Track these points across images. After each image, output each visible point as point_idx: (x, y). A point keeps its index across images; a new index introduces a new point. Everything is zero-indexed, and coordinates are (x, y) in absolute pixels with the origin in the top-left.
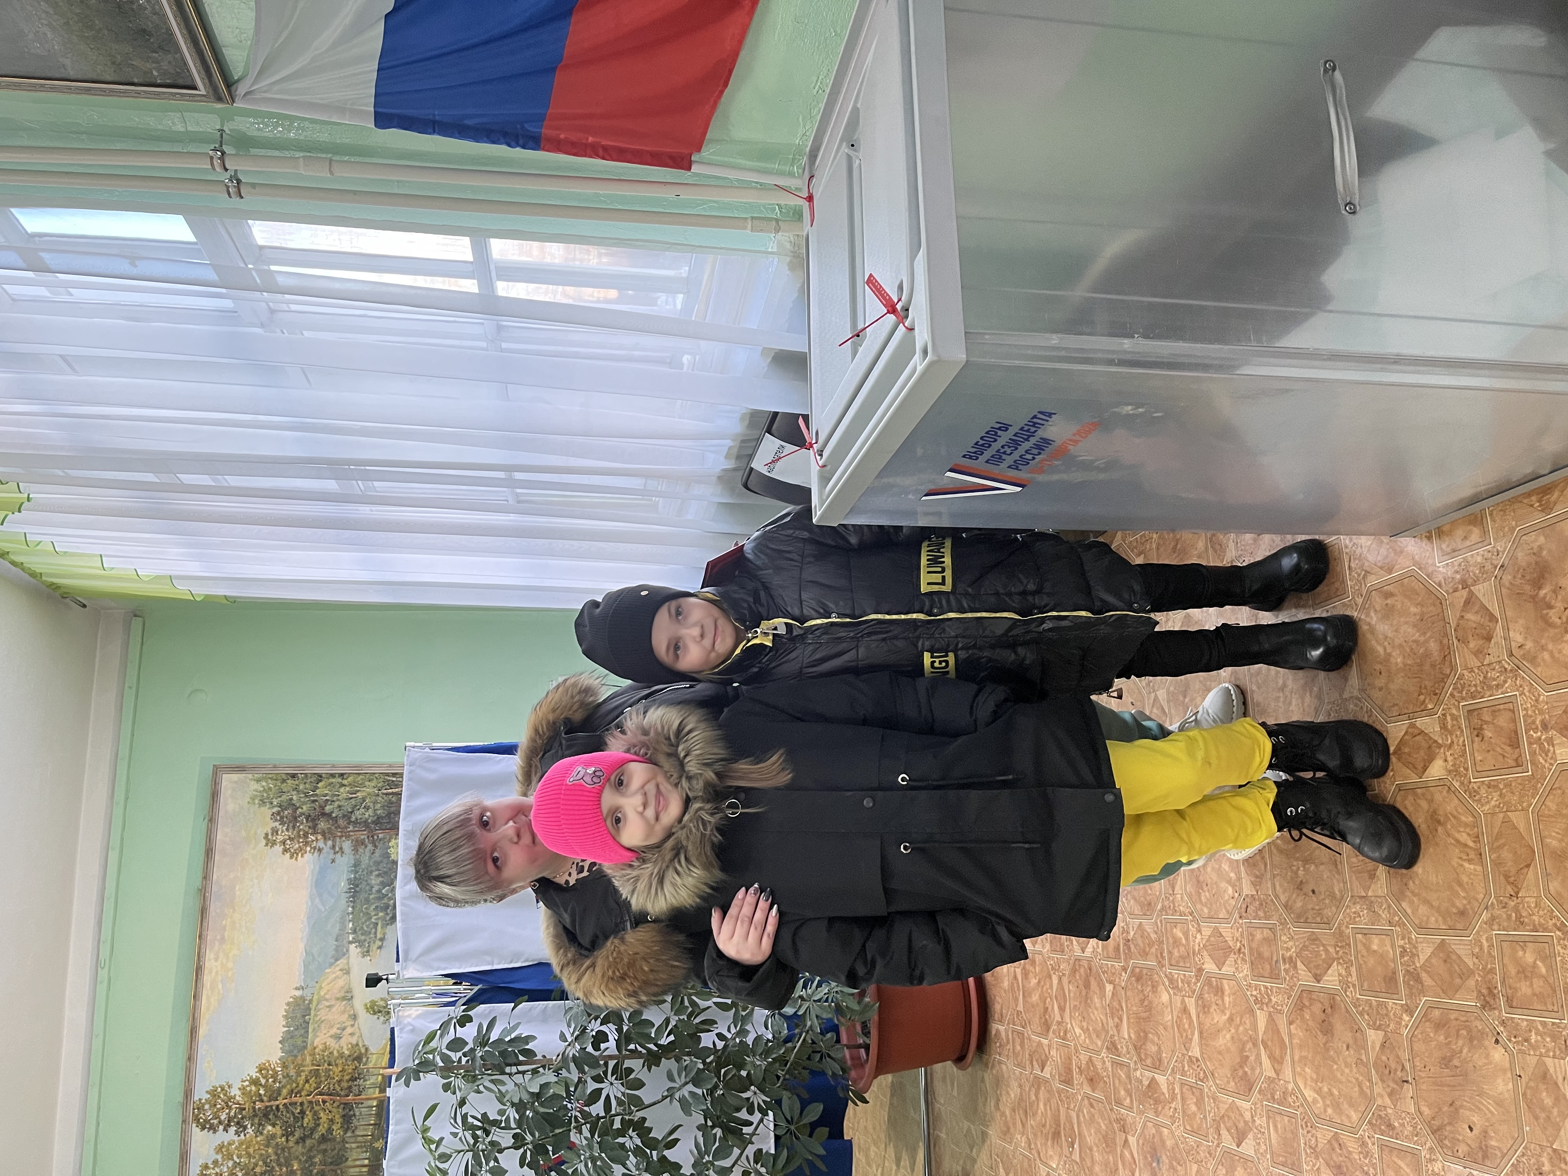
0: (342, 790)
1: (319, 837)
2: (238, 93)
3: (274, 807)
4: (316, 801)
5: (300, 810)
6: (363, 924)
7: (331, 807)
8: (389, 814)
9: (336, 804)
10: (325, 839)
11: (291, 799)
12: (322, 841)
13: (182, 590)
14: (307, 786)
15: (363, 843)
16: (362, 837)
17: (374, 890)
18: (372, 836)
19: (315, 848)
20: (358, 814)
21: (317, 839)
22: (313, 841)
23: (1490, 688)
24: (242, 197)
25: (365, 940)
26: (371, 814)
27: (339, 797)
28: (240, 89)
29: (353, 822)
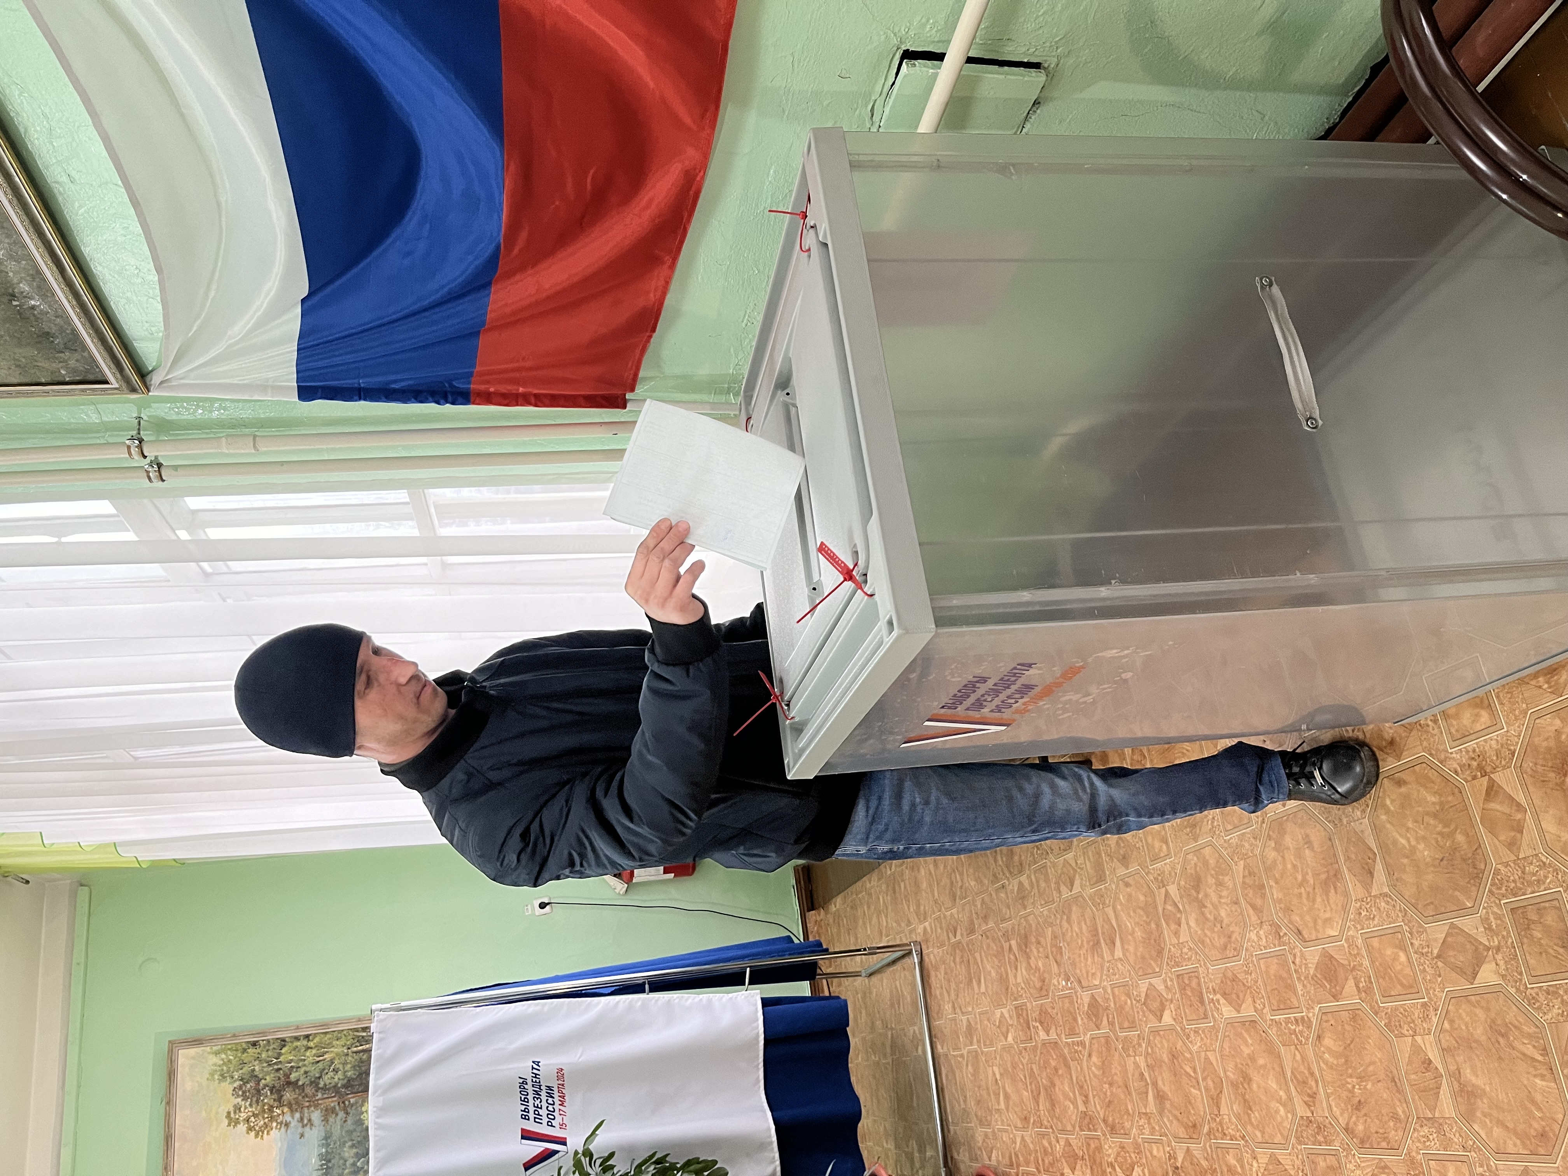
0: (308, 1054)
1: (286, 1109)
2: (153, 382)
3: (235, 1081)
4: (280, 1069)
5: (263, 1081)
7: (297, 1074)
8: (361, 1074)
9: (302, 1070)
10: (292, 1111)
11: (254, 1070)
12: (289, 1114)
13: (128, 858)
14: (270, 1053)
15: (333, 1110)
16: (333, 1104)
17: (348, 1164)
18: (343, 1102)
19: (281, 1123)
20: (326, 1079)
21: (283, 1112)
22: (279, 1115)
23: (1530, 884)
24: (163, 481)
26: (341, 1077)
27: (306, 1062)
28: (155, 379)
29: (322, 1088)
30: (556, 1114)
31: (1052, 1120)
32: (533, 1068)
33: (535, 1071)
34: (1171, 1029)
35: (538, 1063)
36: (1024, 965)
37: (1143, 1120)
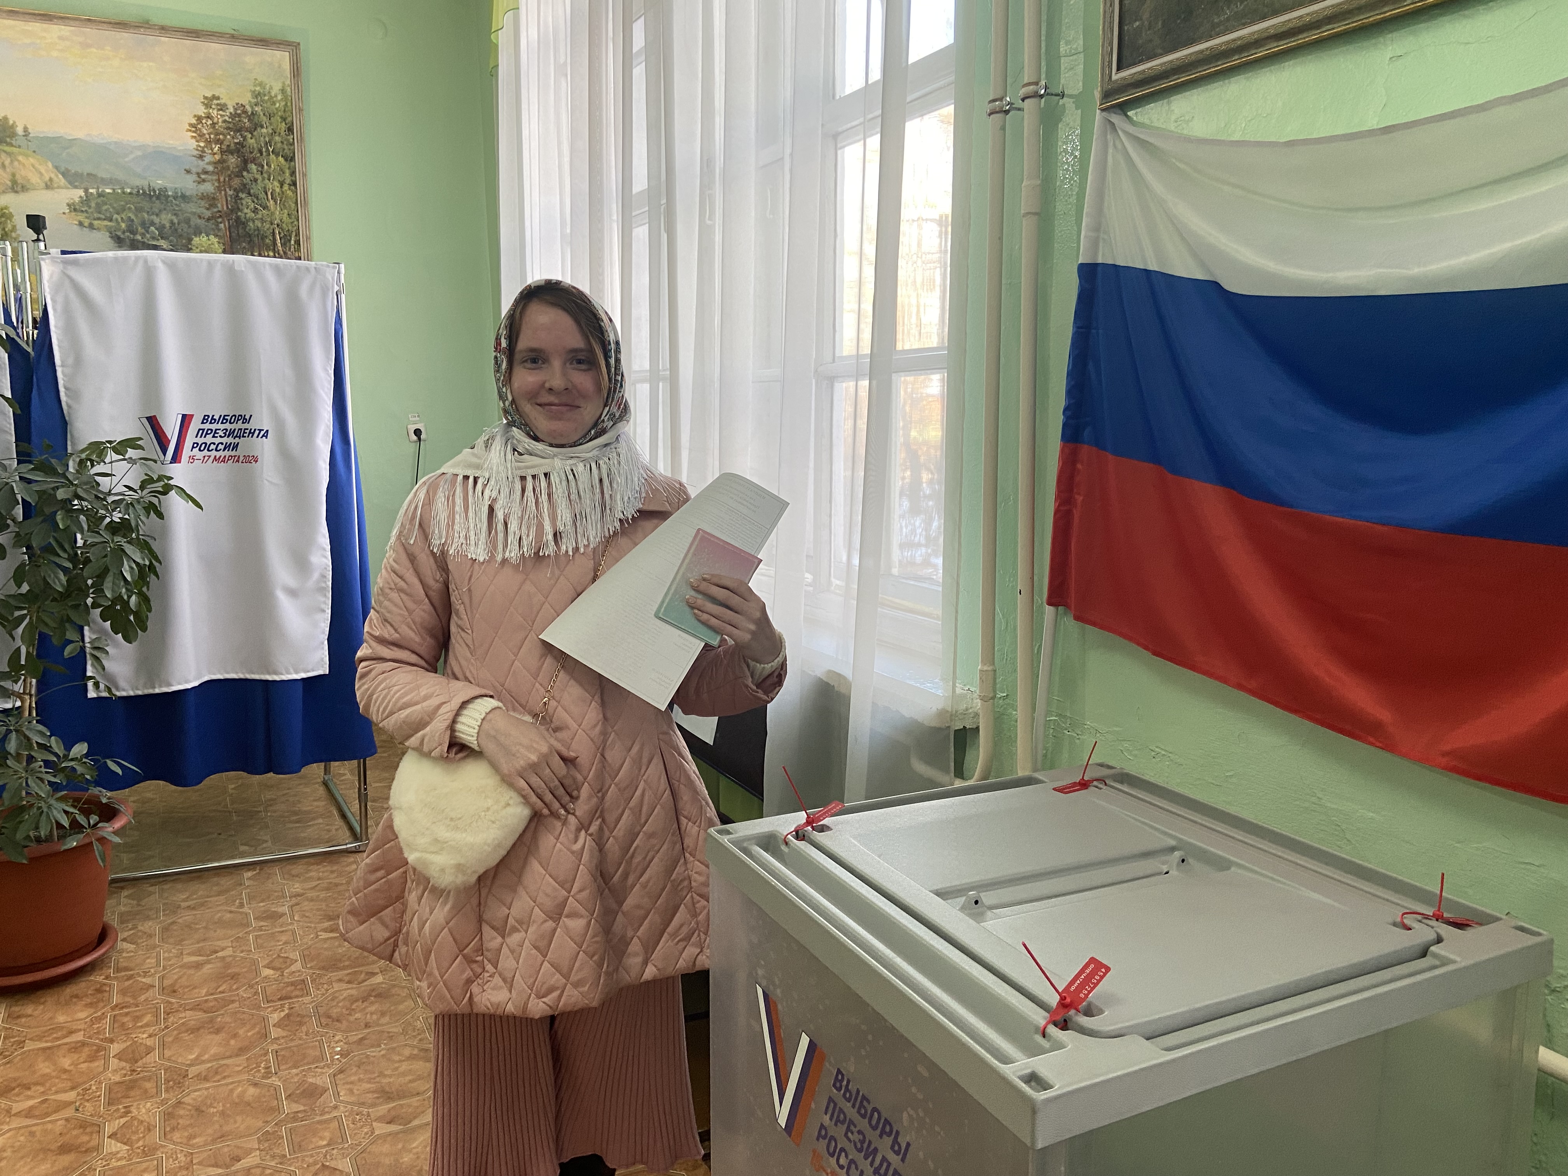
0: (276, 184)
1: (217, 157)
2: (1113, 115)
3: (252, 107)
4: (261, 154)
5: (250, 136)
6: (110, 205)
7: (255, 171)
8: (250, 236)
9: (259, 176)
10: (215, 163)
11: (262, 127)
12: (212, 160)
13: (502, 20)
14: (279, 145)
15: (212, 205)
17: (154, 217)
18: (221, 216)
19: (203, 152)
20: (247, 200)
21: (215, 154)
22: (212, 149)
24: (988, 114)
25: (89, 207)
26: (248, 216)
27: (267, 180)
28: (1116, 119)
29: (237, 196)
30: (206, 452)
32: (260, 430)
33: (257, 432)
35: (266, 435)
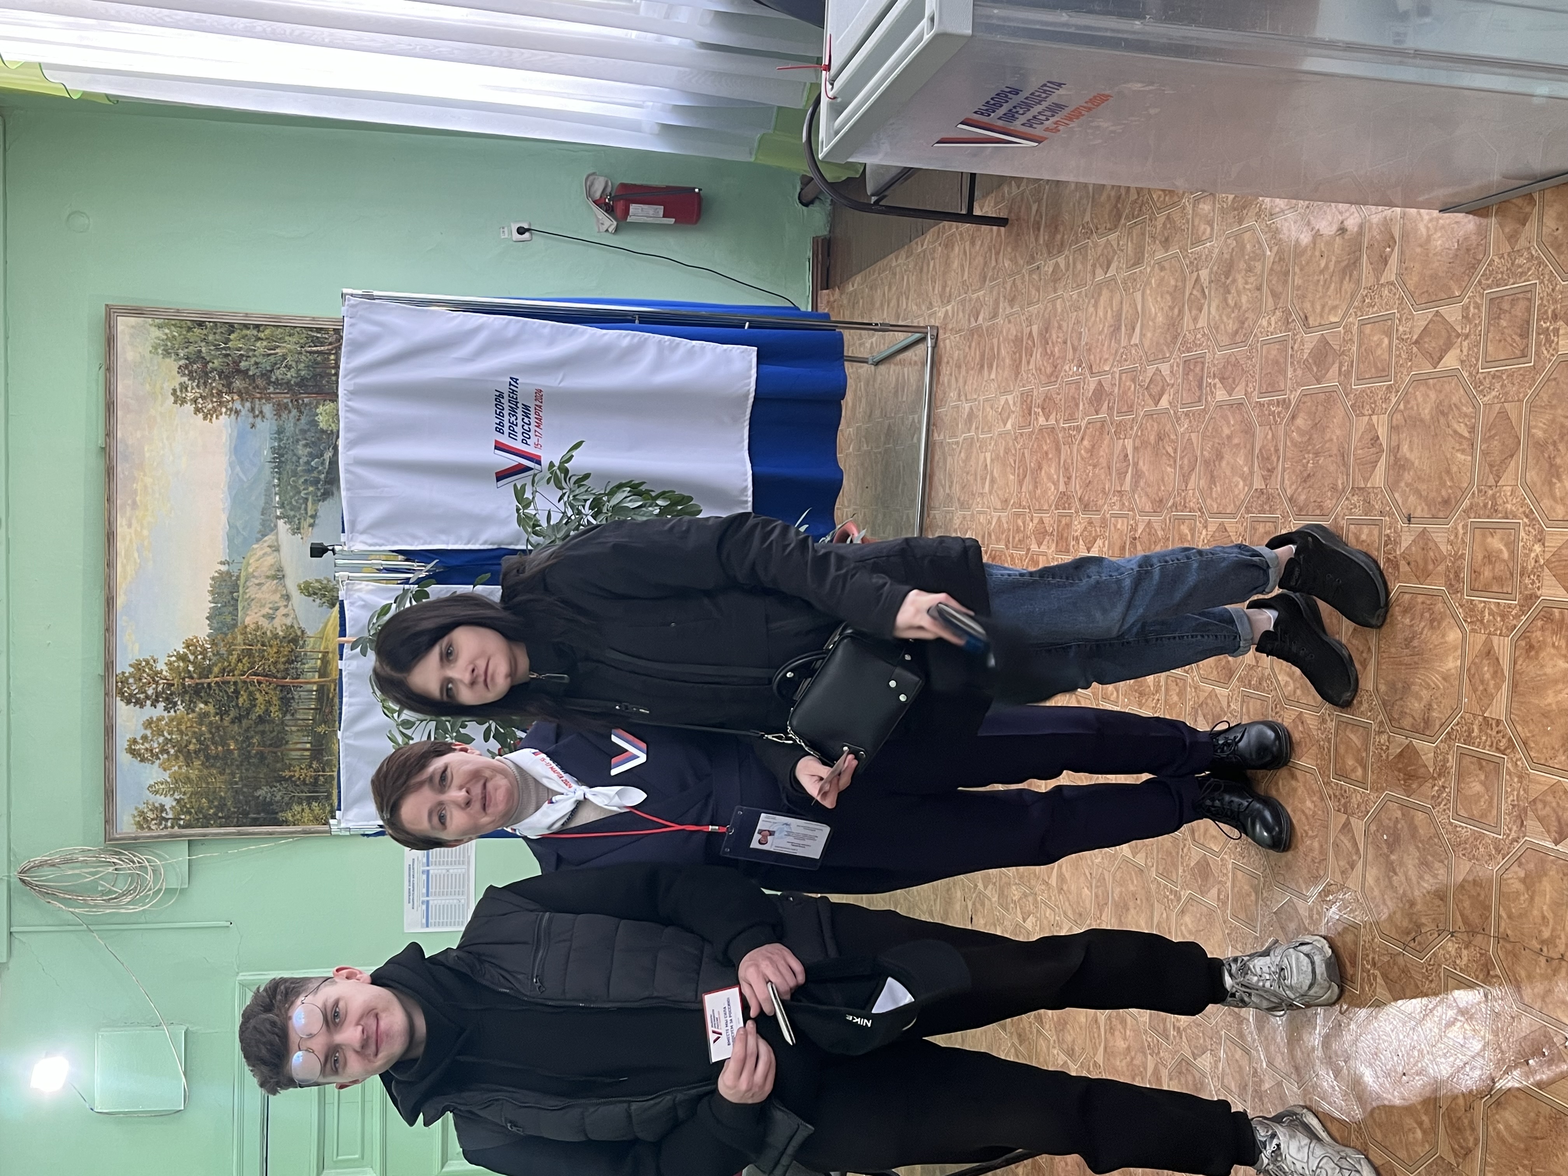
0: (258, 344)
1: (236, 397)
3: (180, 359)
4: (229, 355)
5: (211, 364)
6: (291, 498)
7: (247, 363)
8: (314, 376)
9: (253, 360)
10: (242, 400)
11: (200, 351)
12: (239, 402)
13: (54, 84)
14: (217, 337)
15: (286, 407)
16: (285, 401)
17: (301, 461)
18: (296, 401)
19: (231, 410)
20: (278, 374)
21: (233, 399)
22: (228, 401)
25: (295, 516)
26: (294, 375)
27: (256, 353)
29: (274, 383)
30: (532, 434)
31: (1031, 500)
32: (510, 384)
33: (512, 387)
34: (1166, 412)
35: (515, 380)
36: (1040, 350)
37: (1115, 498)
